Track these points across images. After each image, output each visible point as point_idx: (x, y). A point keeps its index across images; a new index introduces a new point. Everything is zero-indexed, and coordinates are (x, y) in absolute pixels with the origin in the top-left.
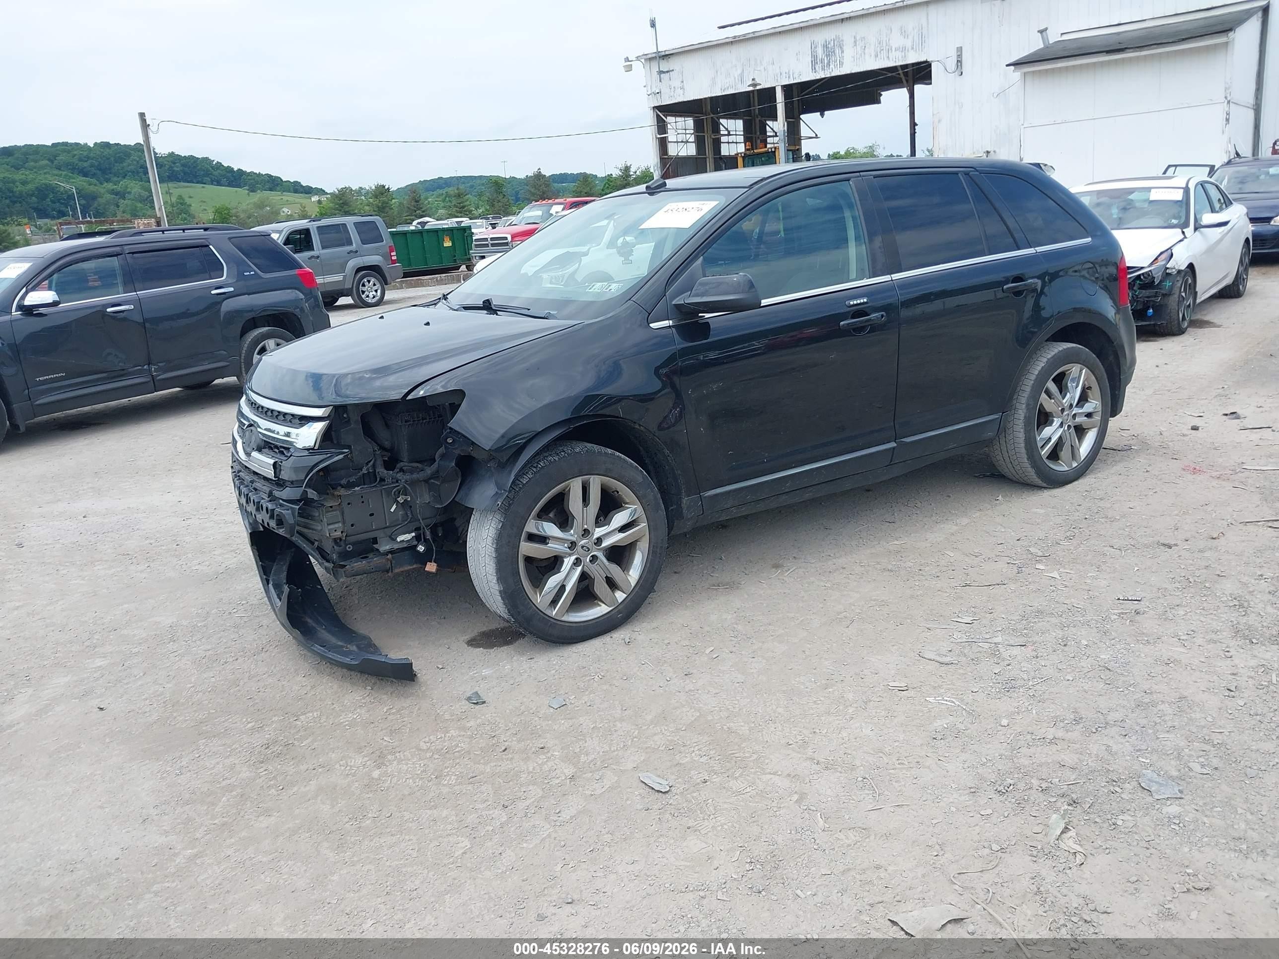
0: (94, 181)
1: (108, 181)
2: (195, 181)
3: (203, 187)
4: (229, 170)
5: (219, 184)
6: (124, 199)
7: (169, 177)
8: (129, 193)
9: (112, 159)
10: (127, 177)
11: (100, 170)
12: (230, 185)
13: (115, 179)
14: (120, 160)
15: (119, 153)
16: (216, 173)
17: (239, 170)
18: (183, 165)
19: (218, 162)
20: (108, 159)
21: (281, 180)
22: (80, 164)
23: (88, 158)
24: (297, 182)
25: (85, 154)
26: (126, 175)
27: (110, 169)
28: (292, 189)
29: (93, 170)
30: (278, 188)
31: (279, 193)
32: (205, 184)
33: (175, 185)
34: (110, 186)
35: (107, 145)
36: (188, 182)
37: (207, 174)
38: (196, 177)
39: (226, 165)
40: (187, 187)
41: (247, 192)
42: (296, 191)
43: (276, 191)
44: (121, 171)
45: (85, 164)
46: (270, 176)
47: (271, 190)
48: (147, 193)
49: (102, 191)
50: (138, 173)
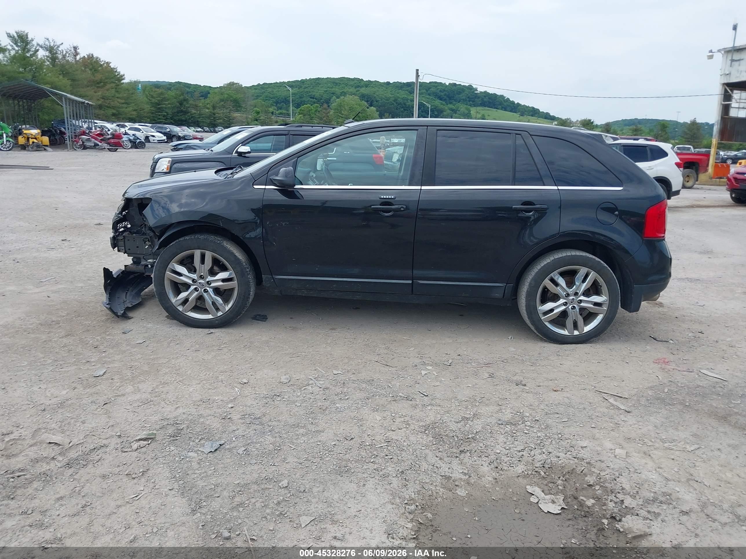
0: (444, 103)
1: (451, 103)
2: (493, 107)
3: (497, 111)
4: (513, 103)
5: (505, 110)
6: (456, 113)
7: (481, 104)
8: (459, 111)
9: (456, 92)
10: (460, 102)
11: (448, 97)
12: (511, 111)
13: (455, 103)
14: (459, 93)
15: (460, 89)
16: (505, 104)
17: (518, 103)
18: (489, 98)
19: (508, 98)
20: (454, 92)
21: (539, 111)
22: (440, 93)
23: (444, 90)
24: (548, 113)
25: (443, 88)
26: (460, 101)
27: (453, 97)
28: (544, 117)
29: (445, 97)
30: (536, 115)
31: (536, 118)
32: (498, 109)
33: (483, 109)
34: (451, 106)
35: (455, 85)
36: (490, 107)
37: (501, 104)
38: (494, 105)
39: (511, 100)
40: (489, 110)
41: (519, 115)
42: (546, 118)
43: (535, 116)
44: (458, 99)
45: (442, 94)
46: (533, 108)
47: (532, 116)
48: (467, 111)
49: (446, 108)
50: (466, 100)
